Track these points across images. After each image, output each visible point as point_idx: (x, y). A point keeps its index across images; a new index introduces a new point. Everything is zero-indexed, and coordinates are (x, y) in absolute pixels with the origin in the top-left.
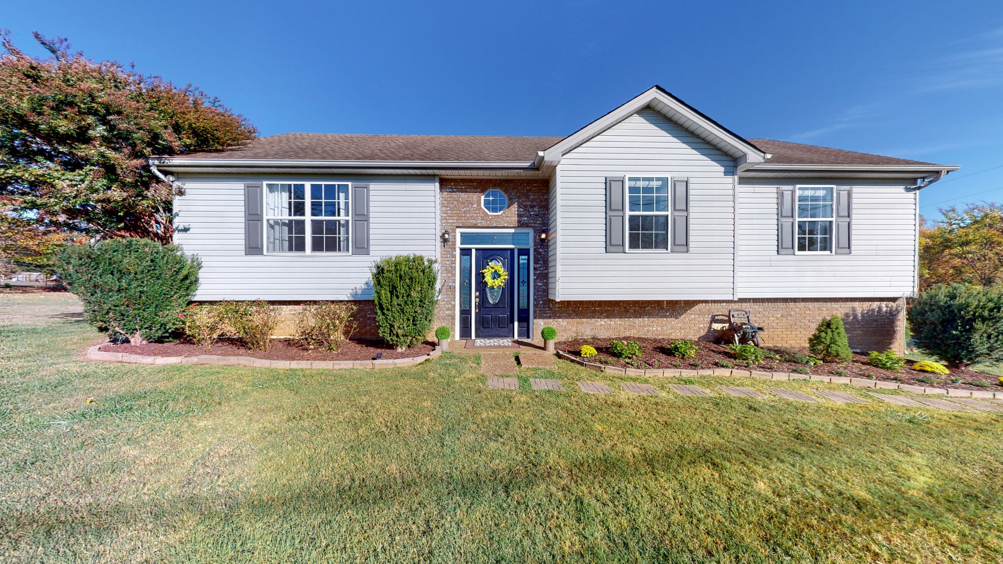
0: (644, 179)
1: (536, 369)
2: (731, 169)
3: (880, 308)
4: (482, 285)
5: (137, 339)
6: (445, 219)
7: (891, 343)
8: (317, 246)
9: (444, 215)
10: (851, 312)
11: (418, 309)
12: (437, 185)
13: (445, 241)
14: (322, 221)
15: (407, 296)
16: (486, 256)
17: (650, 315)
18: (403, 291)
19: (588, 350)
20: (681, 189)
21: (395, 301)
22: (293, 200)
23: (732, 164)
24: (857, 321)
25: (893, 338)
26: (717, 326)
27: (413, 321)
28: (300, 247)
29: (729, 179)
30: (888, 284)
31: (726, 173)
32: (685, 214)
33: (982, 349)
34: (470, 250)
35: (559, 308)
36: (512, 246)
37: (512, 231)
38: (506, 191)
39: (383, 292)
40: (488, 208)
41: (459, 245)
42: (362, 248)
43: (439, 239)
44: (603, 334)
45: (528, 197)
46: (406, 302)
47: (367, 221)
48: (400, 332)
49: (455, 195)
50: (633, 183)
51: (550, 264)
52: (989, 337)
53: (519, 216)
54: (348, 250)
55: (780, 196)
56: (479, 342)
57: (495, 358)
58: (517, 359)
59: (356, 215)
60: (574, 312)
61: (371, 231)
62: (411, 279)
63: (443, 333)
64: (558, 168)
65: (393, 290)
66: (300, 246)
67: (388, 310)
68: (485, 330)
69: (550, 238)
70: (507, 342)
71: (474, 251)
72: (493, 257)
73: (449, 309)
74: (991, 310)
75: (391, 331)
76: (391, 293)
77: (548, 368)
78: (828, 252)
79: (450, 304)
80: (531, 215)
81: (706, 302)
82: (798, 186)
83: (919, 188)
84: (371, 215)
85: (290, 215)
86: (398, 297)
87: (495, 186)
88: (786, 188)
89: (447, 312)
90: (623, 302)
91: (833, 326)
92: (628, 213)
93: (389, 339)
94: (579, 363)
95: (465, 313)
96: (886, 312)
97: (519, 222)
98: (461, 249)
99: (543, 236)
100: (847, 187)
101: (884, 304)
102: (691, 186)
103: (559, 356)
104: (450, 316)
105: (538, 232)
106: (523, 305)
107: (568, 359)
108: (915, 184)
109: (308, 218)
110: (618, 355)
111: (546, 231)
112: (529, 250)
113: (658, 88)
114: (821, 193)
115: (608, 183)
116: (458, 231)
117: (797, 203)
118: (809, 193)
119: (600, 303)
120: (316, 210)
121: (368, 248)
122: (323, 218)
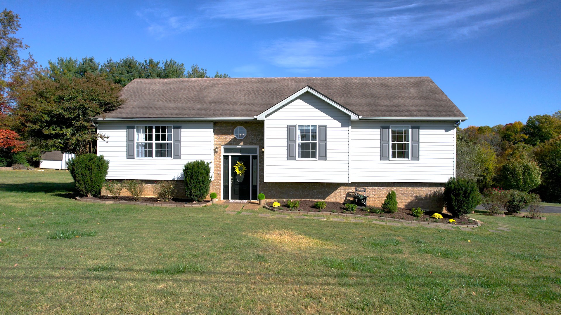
0: (305, 126)
4: (234, 173)
5: (90, 195)
6: (216, 141)
8: (158, 154)
9: (216, 139)
11: (202, 185)
12: (212, 126)
13: (216, 152)
15: (197, 179)
16: (236, 159)
18: (195, 177)
19: (276, 204)
20: (322, 131)
21: (192, 182)
22: (147, 134)
23: (348, 118)
27: (200, 189)
28: (151, 155)
29: (346, 128)
31: (343, 126)
32: (325, 142)
34: (228, 156)
35: (271, 185)
36: (249, 154)
37: (249, 147)
38: (246, 128)
39: (187, 177)
40: (237, 136)
41: (222, 154)
42: (178, 156)
43: (213, 151)
45: (256, 131)
46: (197, 182)
47: (180, 143)
48: (194, 194)
49: (221, 130)
50: (300, 128)
53: (252, 140)
54: (171, 156)
55: (382, 130)
56: (232, 201)
57: (234, 206)
58: (243, 207)
59: (175, 140)
61: (182, 148)
63: (213, 196)
64: (265, 121)
67: (189, 185)
68: (235, 196)
70: (245, 201)
71: (230, 157)
72: (239, 159)
75: (191, 194)
78: (407, 159)
79: (218, 182)
80: (257, 139)
84: (182, 140)
85: (146, 140)
86: (193, 180)
87: (240, 126)
89: (217, 186)
92: (298, 141)
93: (190, 197)
95: (226, 188)
97: (252, 143)
98: (224, 156)
99: (263, 150)
102: (328, 129)
104: (218, 188)
105: (261, 148)
106: (254, 184)
109: (154, 142)
112: (257, 156)
113: (309, 87)
115: (289, 128)
116: (223, 147)
117: (390, 134)
120: (157, 138)
121: (180, 156)
122: (160, 142)
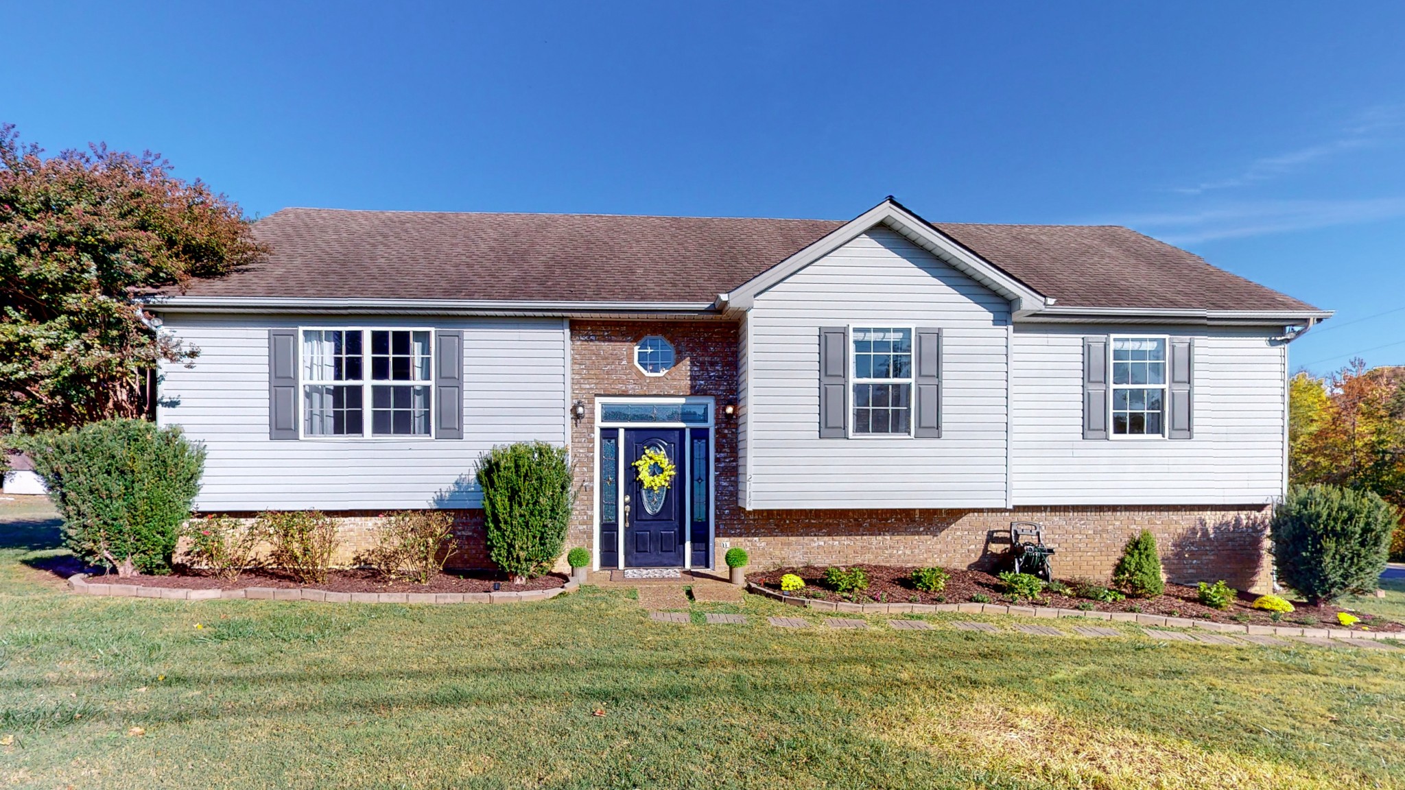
0: (876, 330)
1: (715, 605)
2: (1003, 316)
3: (1238, 520)
4: (634, 485)
5: (126, 568)
6: (579, 383)
7: (1254, 574)
8: (380, 425)
9: (577, 377)
10: (1198, 527)
11: (548, 522)
12: (567, 331)
13: (577, 417)
14: (388, 387)
15: (534, 504)
16: (641, 440)
17: (894, 531)
18: (528, 497)
19: (791, 582)
20: (929, 346)
21: (517, 511)
22: (344, 356)
23: (1004, 308)
24: (1209, 539)
25: (1257, 566)
26: (996, 548)
27: (541, 539)
29: (1001, 331)
30: (1245, 484)
31: (996, 322)
32: (935, 381)
33: (1335, 577)
34: (616, 429)
35: (754, 520)
36: (681, 425)
37: (682, 400)
38: (672, 340)
39: (498, 498)
40: (644, 366)
41: (599, 423)
42: (452, 429)
43: (569, 416)
44: (821, 561)
45: (705, 349)
46: (532, 513)
47: (460, 387)
48: (523, 554)
49: (593, 345)
50: (860, 336)
51: (741, 454)
52: (1342, 560)
53: (693, 378)
54: (428, 431)
55: (1087, 349)
56: (630, 573)
57: (657, 592)
58: (690, 594)
59: (441, 377)
60: (778, 526)
61: (466, 403)
62: (540, 479)
63: (577, 559)
64: (750, 315)
65: (514, 495)
66: (355, 425)
67: (506, 523)
68: (640, 555)
69: (741, 412)
70: (674, 572)
71: (622, 433)
72: (653, 441)
73: (584, 523)
74: (1345, 522)
75: (509, 553)
76: (511, 499)
77: (732, 602)
78: (1159, 436)
79: (586, 514)
80: (710, 377)
81: (980, 511)
82: (1113, 336)
83: (1288, 341)
84: (466, 378)
85: (338, 376)
86: (520, 505)
87: (654, 332)
88: (1096, 339)
89: (581, 527)
90: (854, 511)
91: (1141, 546)
92: (853, 380)
93: (505, 564)
94: (776, 597)
95: (609, 530)
96: (1247, 526)
97: (692, 387)
98: (602, 429)
99: (730, 410)
100: (1187, 338)
101: (1243, 515)
102: (945, 341)
103: (750, 590)
104: (585, 533)
105: (722, 403)
106: (700, 517)
107: (762, 593)
108: (1283, 334)
109: (367, 382)
110: (834, 588)
111: (734, 402)
112: (707, 430)
113: (893, 202)
114: (1149, 346)
115: (824, 336)
116: (599, 401)
117: (1111, 362)
118: (1129, 346)
119: (818, 513)
120: (380, 370)
121: (460, 429)
122: (390, 382)
